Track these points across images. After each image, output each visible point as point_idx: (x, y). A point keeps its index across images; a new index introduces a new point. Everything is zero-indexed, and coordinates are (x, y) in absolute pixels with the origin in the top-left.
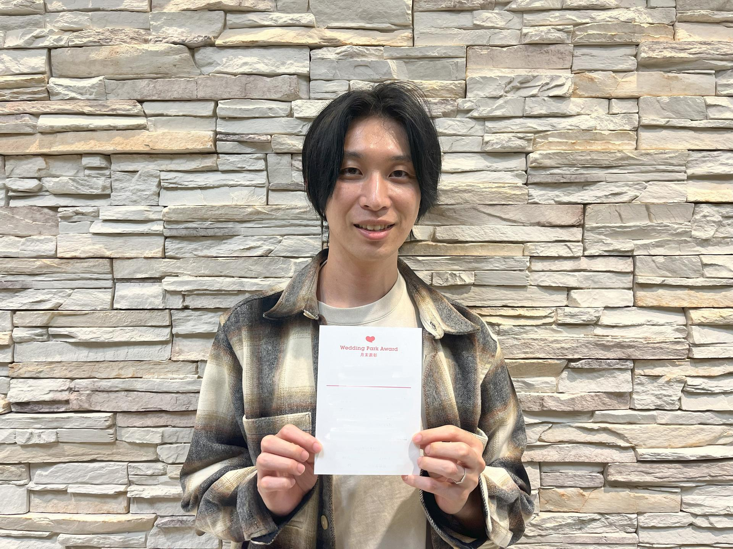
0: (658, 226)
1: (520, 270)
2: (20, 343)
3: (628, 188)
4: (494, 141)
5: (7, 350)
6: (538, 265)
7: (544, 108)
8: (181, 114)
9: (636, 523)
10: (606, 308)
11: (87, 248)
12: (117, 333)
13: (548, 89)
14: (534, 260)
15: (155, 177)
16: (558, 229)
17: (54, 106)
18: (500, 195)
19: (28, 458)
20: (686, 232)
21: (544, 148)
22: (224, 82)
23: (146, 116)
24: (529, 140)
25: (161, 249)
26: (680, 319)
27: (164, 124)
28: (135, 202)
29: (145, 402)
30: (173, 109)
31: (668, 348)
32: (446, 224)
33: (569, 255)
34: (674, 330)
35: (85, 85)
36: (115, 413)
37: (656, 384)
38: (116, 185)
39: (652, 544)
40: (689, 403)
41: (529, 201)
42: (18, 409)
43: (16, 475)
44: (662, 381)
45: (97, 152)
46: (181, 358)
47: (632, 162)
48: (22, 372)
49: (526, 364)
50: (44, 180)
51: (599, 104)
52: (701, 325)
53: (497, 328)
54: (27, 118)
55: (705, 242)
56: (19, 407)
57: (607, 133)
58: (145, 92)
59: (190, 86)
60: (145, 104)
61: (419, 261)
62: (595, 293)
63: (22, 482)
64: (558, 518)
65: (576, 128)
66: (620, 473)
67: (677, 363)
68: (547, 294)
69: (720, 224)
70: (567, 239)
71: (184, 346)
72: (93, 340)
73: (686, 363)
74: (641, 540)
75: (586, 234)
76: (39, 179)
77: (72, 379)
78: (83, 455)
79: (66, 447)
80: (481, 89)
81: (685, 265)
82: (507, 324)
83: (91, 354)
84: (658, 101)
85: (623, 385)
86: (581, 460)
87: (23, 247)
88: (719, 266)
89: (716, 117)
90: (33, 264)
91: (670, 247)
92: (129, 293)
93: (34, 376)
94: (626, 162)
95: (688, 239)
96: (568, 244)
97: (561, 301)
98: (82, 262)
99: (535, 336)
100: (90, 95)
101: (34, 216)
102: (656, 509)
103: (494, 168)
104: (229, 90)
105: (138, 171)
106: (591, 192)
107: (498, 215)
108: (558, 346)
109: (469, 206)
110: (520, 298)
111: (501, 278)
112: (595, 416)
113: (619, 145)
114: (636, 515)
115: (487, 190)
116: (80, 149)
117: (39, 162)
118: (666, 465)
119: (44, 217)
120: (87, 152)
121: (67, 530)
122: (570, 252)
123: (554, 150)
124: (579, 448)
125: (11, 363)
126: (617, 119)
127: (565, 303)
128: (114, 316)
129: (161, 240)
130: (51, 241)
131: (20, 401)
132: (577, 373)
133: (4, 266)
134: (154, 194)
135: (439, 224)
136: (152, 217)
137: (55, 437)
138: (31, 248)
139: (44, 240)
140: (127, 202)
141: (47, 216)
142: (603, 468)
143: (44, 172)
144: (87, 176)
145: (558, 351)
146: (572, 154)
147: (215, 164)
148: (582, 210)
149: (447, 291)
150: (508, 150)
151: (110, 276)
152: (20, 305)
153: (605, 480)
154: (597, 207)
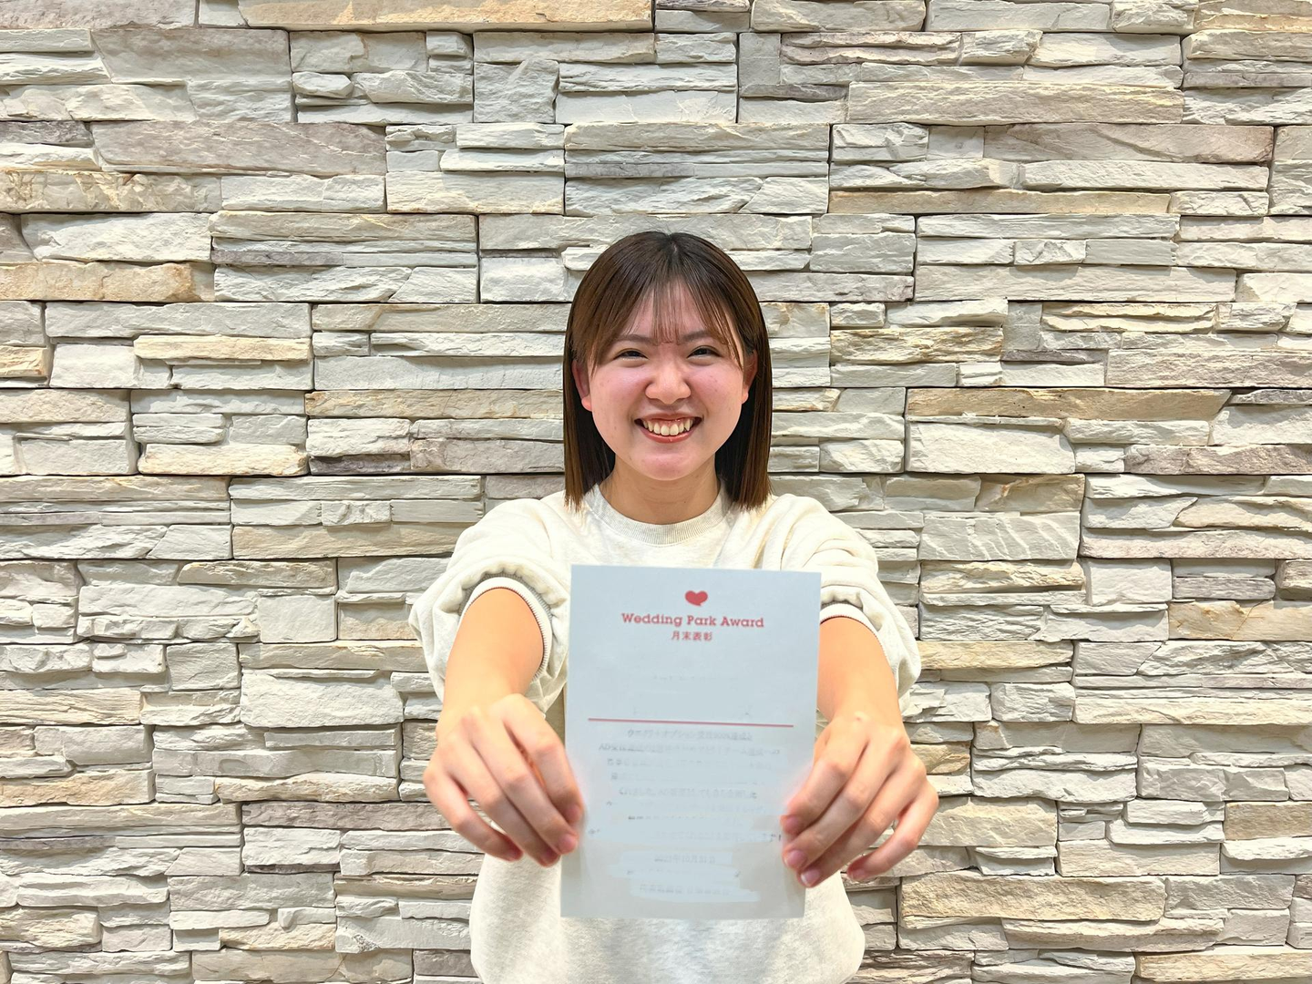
1: (1163, 238)
2: (324, 357)
4: (1134, 11)
5: (304, 369)
6: (1192, 231)
10: (1301, 304)
11: (438, 196)
12: (488, 342)
14: (1185, 222)
15: (551, 73)
16: (1229, 168)
18: (1136, 107)
19: (341, 549)
21: (1214, 26)
24: (1187, 11)
25: (560, 199)
28: (515, 117)
29: (536, 457)
32: (1039, 157)
33: (1245, 213)
36: (484, 475)
38: (482, 87)
41: (1185, 119)
42: (323, 467)
43: (316, 578)
45: (456, 27)
48: (330, 405)
49: (1163, 394)
50: (359, 77)
53: (1119, 338)
56: (325, 465)
61: (995, 222)
62: (1283, 279)
63: (327, 590)
64: (1197, 648)
66: (1304, 574)
68: (1202, 281)
70: (1243, 185)
72: (451, 353)
75: (1274, 178)
76: (349, 76)
77: (413, 420)
78: (430, 544)
79: (404, 531)
82: (1135, 330)
83: (443, 377)
86: (1242, 554)
87: (328, 193)
90: (346, 222)
92: (506, 275)
93: (350, 413)
96: (1245, 194)
97: (1225, 293)
98: (427, 221)
99: (1180, 351)
101: (344, 139)
103: (1127, 60)
105: (519, 63)
106: (1288, 105)
107: (1132, 142)
108: (1219, 365)
109: (1083, 126)
110: (1157, 287)
111: (1131, 252)
112: (1269, 483)
115: (1116, 97)
116: (427, 20)
117: (353, 43)
119: (362, 141)
120: (435, 26)
121: (406, 665)
122: (1247, 207)
123: (1231, 28)
124: (1239, 536)
125: (310, 391)
127: (1232, 296)
128: (483, 313)
129: (559, 183)
130: (375, 183)
131: (327, 454)
132: (1245, 412)
133: (297, 225)
134: (547, 103)
135: (1028, 158)
136: (546, 142)
137: (388, 513)
138: (344, 196)
139: (363, 181)
140: (501, 117)
141: (366, 141)
142: (1277, 568)
143: (358, 63)
144: (433, 70)
145: (1217, 375)
146: (1261, 36)
147: (652, 52)
148: (1270, 136)
149: (1039, 274)
150: (1154, 28)
151: (473, 246)
152: (324, 293)
153: (1277, 588)
154: (1295, 131)
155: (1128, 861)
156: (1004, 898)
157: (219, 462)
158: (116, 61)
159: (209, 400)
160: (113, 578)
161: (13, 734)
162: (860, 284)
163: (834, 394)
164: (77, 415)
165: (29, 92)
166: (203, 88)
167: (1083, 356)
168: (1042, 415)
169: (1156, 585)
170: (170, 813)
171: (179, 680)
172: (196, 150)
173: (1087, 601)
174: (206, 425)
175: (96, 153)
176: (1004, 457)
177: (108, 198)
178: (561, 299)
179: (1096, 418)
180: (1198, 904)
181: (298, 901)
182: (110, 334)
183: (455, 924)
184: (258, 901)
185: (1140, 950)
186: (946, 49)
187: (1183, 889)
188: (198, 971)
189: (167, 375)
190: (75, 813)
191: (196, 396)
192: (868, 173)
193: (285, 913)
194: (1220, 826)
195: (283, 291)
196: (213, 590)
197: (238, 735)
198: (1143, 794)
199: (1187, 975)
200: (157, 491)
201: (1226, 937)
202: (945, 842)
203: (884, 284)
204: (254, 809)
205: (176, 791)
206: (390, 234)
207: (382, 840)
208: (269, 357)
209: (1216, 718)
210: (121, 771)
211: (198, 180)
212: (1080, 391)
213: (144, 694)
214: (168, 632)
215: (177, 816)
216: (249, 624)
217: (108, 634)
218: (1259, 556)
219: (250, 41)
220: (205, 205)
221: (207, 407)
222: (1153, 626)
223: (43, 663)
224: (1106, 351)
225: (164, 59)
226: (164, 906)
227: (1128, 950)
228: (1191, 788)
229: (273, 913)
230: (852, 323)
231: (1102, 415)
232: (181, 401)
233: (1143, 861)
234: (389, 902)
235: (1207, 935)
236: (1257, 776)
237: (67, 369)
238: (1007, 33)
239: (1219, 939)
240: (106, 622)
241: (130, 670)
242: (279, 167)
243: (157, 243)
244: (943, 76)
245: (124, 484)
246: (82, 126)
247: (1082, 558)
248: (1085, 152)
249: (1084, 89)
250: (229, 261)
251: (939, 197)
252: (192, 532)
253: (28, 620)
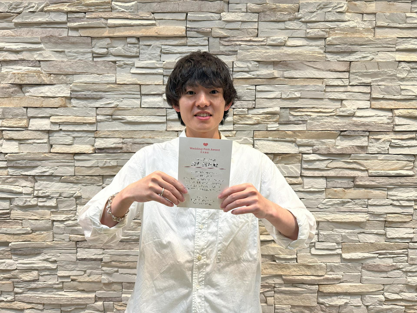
0: (382, 72)
1: (321, 91)
2: (100, 122)
3: (370, 54)
4: (311, 32)
5: (94, 125)
6: (329, 89)
7: (334, 17)
8: (171, 19)
9: (367, 203)
10: (358, 109)
11: (130, 80)
12: (143, 118)
13: (336, 9)
14: (327, 87)
15: (160, 48)
16: (338, 73)
17: (115, 14)
18: (313, 57)
19: (104, 173)
20: (395, 75)
21: (333, 36)
22: (191, 4)
23: (155, 20)
24: (326, 32)
25: (162, 81)
26: (390, 114)
27: (163, 23)
28: (150, 59)
30: (168, 16)
31: (384, 126)
32: (288, 70)
33: (343, 85)
34: (387, 119)
35: (128, 5)
37: (378, 143)
38: (141, 51)
39: (374, 212)
40: (392, 151)
41: (326, 60)
42: (99, 151)
43: (97, 181)
44: (381, 141)
45: (134, 36)
46: (171, 129)
47: (372, 42)
48: (101, 135)
49: (322, 133)
50: (110, 49)
51: (358, 16)
52: (399, 116)
53: (310, 117)
54: (103, 20)
55: (403, 79)
57: (361, 29)
58: (155, 9)
59: (175, 6)
60: (155, 14)
61: (276, 87)
62: (353, 102)
63: (100, 184)
64: (333, 201)
65: (348, 27)
66: (361, 181)
67: (388, 133)
68: (332, 102)
69: (409, 72)
70: (342, 77)
71: (172, 125)
72: (133, 121)
73: (392, 133)
74: (369, 210)
75: (350, 75)
76: (107, 49)
77: (123, 138)
80: (306, 8)
81: (393, 90)
82: (314, 115)
83: (131, 127)
84: (385, 15)
85: (364, 142)
86: (345, 175)
87: (101, 79)
88: (408, 90)
89: (410, 22)
90: (106, 86)
91: (387, 81)
92: (148, 101)
93: (107, 137)
94: (369, 42)
95: (395, 78)
96: (342, 80)
97: (338, 106)
98: (127, 86)
99: (327, 121)
100: (131, 10)
101: (105, 65)
102: (377, 197)
103: (310, 45)
104: (193, 7)
105: (151, 45)
106: (353, 56)
107: (312, 66)
108: (337, 125)
109: (299, 62)
110: (320, 104)
111: (312, 95)
112: (351, 156)
113: (366, 35)
114: (367, 200)
115: (308, 54)
116: (127, 34)
117: (108, 40)
118: (381, 177)
120: (129, 36)
122: (343, 83)
123: (337, 36)
124: (344, 170)
125: (96, 131)
126: (366, 23)
127: (340, 106)
128: (142, 110)
129: (162, 77)
130: (113, 76)
131: (100, 147)
132: (344, 137)
133: (92, 87)
134: (159, 56)
135: (285, 70)
136: (158, 66)
137: (116, 163)
138: (105, 79)
139: (110, 76)
140: (147, 59)
141: (111, 65)
142: (354, 179)
143: (110, 45)
144: (129, 47)
145: (336, 127)
146: (346, 38)
147: (186, 42)
148: (349, 64)
149: (288, 101)
150: (317, 36)
151: (139, 93)
152: (100, 105)
153: (354, 184)
154: (356, 63)
155: (316, 259)
156: (282, 269)
157: (71, 149)
158: (47, 45)
159: (69, 133)
160: (44, 180)
161: (17, 222)
162: (241, 103)
163: (234, 132)
164: (35, 137)
165: (24, 53)
166: (69, 52)
167: (301, 122)
168: (290, 138)
169: (321, 184)
170: (58, 244)
171: (61, 208)
172: (67, 68)
173: (303, 188)
174: (69, 140)
175: (41, 69)
176: (279, 149)
177: (44, 80)
178: (162, 107)
179: (304, 139)
180: (335, 271)
181: (92, 268)
182: (44, 116)
183: (134, 275)
184: (81, 268)
185: (319, 283)
186: (263, 42)
187: (331, 266)
188: (65, 287)
189: (58, 127)
190: (33, 244)
191: (66, 132)
192: (243, 74)
193: (88, 271)
194: (341, 249)
195: (89, 104)
196: (70, 184)
197: (76, 223)
198: (320, 241)
199: (332, 290)
200: (55, 157)
201: (344, 280)
202: (266, 254)
203: (247, 103)
204: (80, 243)
205: (60, 238)
206: (117, 90)
207: (114, 252)
208: (85, 122)
209: (339, 220)
210: (45, 232)
211: (68, 76)
212: (299, 131)
213: (51, 212)
214: (58, 195)
215: (59, 245)
216: (79, 193)
217: (42, 195)
218: (349, 176)
219: (82, 40)
220: (69, 82)
221: (69, 135)
222: (321, 195)
223: (25, 203)
224: (307, 121)
225: (60, 45)
226: (56, 270)
227: (316, 283)
228: (332, 239)
229: (85, 272)
230: (239, 114)
231: (306, 138)
232: (62, 133)
233: (320, 259)
234: (116, 269)
235: (338, 279)
236: (350, 236)
237: (33, 125)
238: (278, 37)
239: (341, 281)
240: (41, 192)
241: (48, 205)
242: (89, 72)
243: (57, 92)
244: (262, 49)
245: (47, 155)
246: (38, 62)
247: (302, 176)
248: (300, 68)
249: (299, 52)
250: (75, 97)
251: (261, 81)
252: (65, 168)
253: (21, 191)
